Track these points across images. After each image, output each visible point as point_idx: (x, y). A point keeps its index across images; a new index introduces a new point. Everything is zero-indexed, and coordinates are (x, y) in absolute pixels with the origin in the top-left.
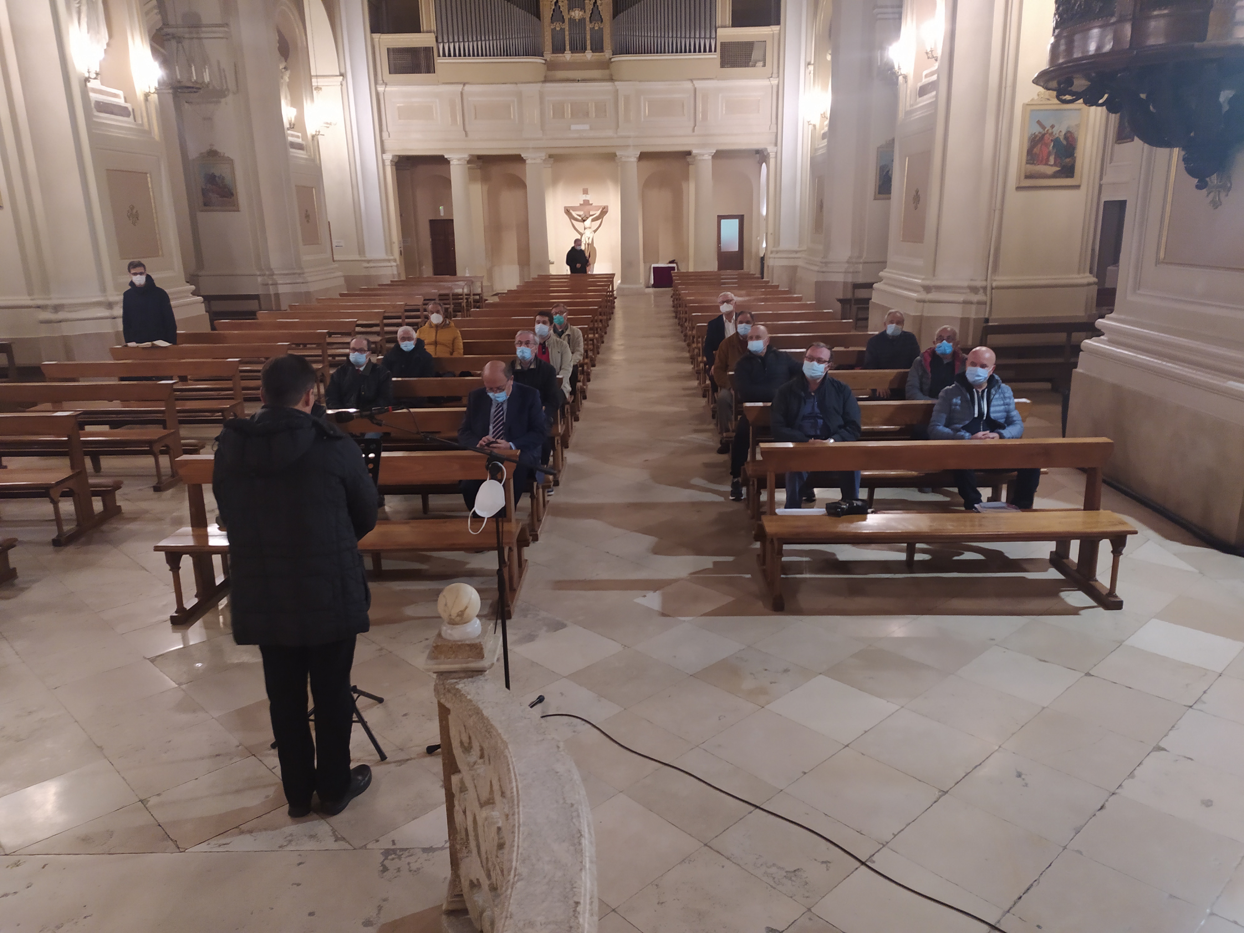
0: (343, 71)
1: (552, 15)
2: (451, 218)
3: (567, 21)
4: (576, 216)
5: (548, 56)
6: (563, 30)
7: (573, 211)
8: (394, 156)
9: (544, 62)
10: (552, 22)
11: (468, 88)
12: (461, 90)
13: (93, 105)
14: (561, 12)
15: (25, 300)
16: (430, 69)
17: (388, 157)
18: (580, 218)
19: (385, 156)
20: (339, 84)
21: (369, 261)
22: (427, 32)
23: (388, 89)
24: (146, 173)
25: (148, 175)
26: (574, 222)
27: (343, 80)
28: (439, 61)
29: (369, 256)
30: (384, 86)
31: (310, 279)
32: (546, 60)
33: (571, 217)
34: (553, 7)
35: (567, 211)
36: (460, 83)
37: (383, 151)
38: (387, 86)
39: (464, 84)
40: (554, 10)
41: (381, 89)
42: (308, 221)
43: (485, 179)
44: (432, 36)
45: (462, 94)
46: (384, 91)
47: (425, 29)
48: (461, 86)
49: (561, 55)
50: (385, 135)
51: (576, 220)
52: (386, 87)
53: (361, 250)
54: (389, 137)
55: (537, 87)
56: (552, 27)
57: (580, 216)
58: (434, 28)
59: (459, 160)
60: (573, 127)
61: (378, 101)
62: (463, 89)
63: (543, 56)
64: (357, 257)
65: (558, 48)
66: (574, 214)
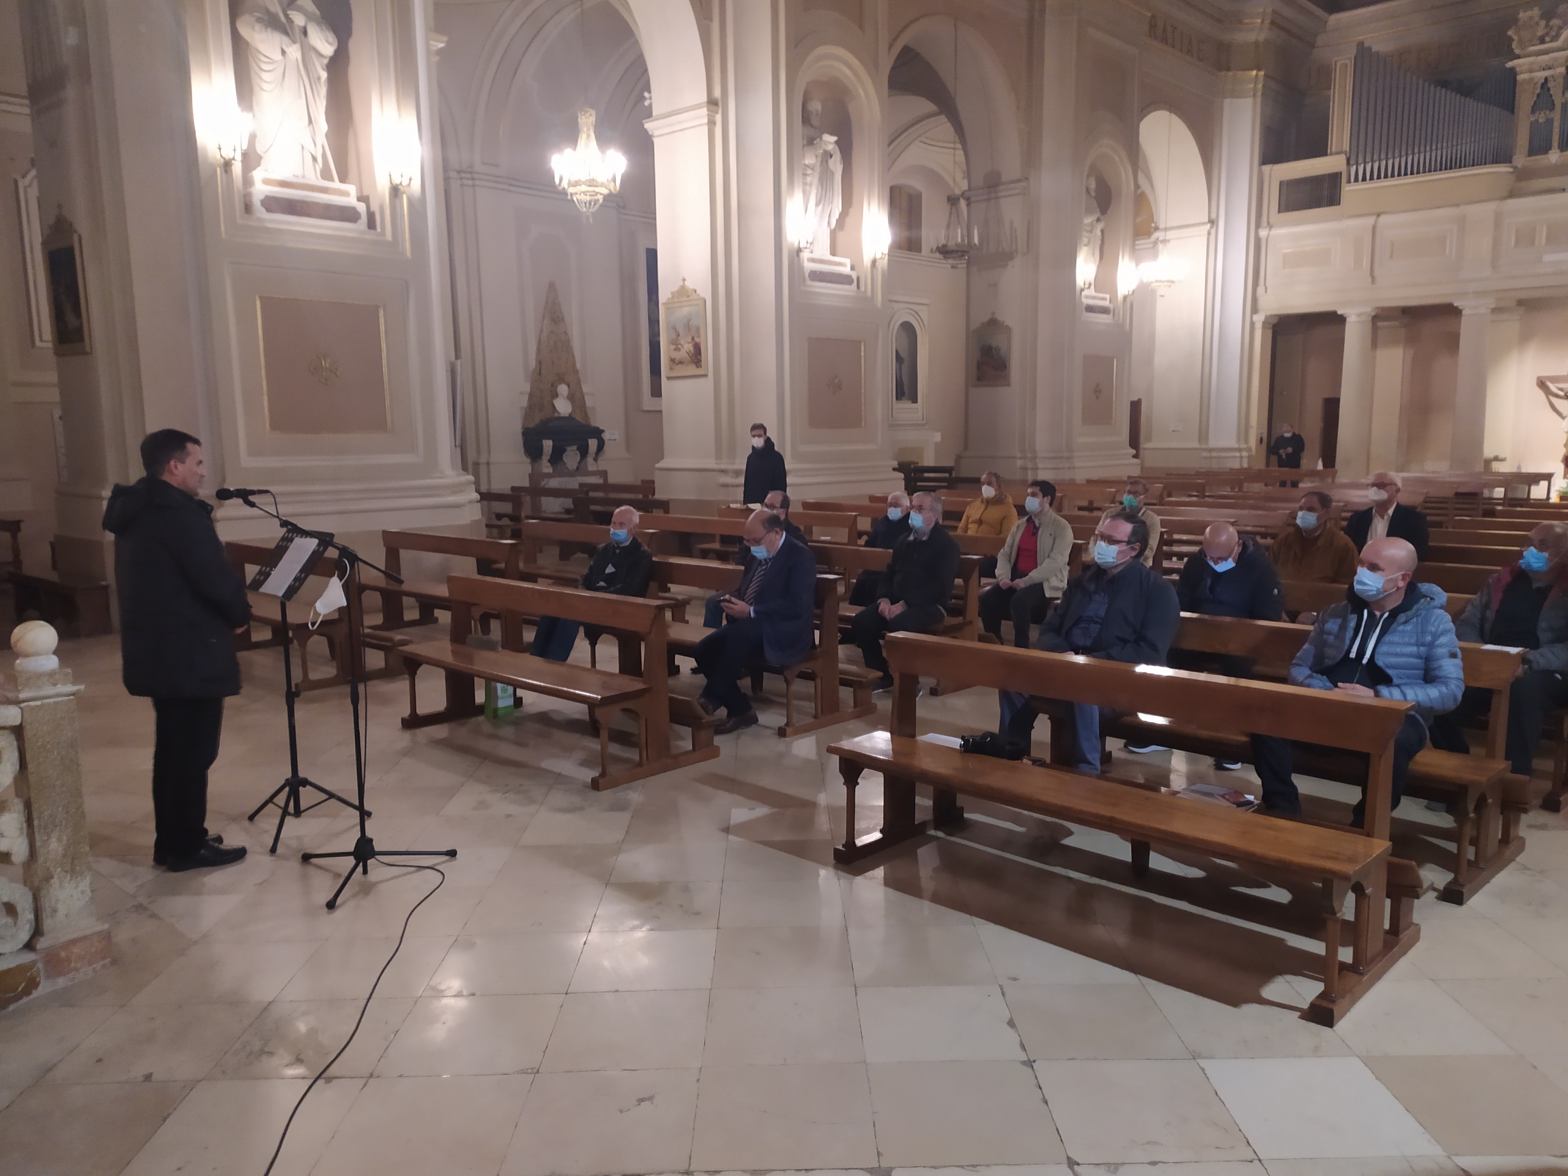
0: (1214, 216)
1: (1535, 103)
2: (1337, 396)
3: (1558, 107)
4: (1555, 390)
5: (1521, 160)
6: (1550, 122)
7: (1552, 382)
8: (1267, 317)
9: (1511, 170)
10: (1533, 112)
11: (1383, 219)
12: (1373, 223)
13: (807, 275)
14: (1551, 96)
15: (711, 464)
16: (1333, 199)
17: (1259, 319)
18: (1561, 393)
19: (1255, 317)
20: (1206, 232)
21: (1211, 450)
22: (1337, 153)
23: (1275, 232)
24: (860, 342)
25: (862, 344)
26: (1554, 400)
27: (1211, 227)
28: (1347, 189)
29: (1212, 444)
30: (1267, 230)
31: (1077, 465)
32: (1515, 168)
33: (1548, 392)
34: (1538, 91)
35: (1542, 384)
36: (1372, 214)
37: (1255, 310)
38: (1272, 229)
39: (1378, 215)
40: (1538, 95)
41: (1263, 233)
42: (1097, 398)
43: (1411, 340)
44: (1342, 158)
45: (1374, 228)
46: (1268, 235)
47: (1334, 150)
48: (1374, 218)
49: (1542, 156)
50: (1260, 290)
51: (1557, 396)
52: (1270, 230)
53: (1203, 434)
54: (1266, 292)
55: (1489, 208)
56: (1532, 119)
57: (1561, 390)
58: (1346, 147)
59: (1359, 315)
60: (1548, 258)
61: (1258, 248)
62: (1376, 221)
63: (1510, 162)
64: (1196, 445)
65: (1539, 147)
66: (1553, 387)
